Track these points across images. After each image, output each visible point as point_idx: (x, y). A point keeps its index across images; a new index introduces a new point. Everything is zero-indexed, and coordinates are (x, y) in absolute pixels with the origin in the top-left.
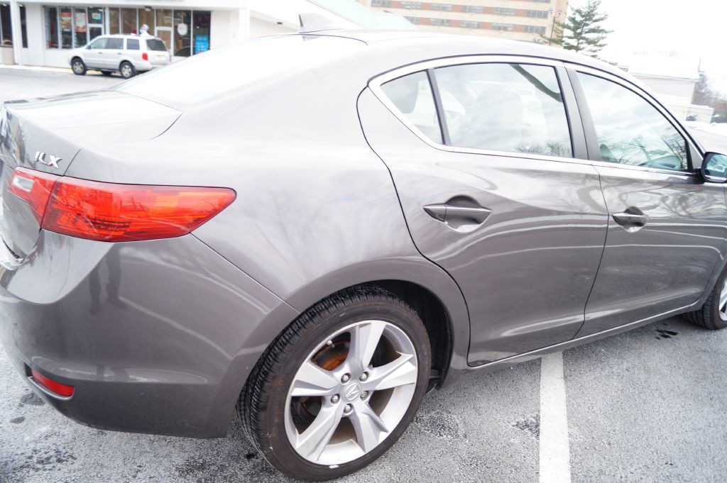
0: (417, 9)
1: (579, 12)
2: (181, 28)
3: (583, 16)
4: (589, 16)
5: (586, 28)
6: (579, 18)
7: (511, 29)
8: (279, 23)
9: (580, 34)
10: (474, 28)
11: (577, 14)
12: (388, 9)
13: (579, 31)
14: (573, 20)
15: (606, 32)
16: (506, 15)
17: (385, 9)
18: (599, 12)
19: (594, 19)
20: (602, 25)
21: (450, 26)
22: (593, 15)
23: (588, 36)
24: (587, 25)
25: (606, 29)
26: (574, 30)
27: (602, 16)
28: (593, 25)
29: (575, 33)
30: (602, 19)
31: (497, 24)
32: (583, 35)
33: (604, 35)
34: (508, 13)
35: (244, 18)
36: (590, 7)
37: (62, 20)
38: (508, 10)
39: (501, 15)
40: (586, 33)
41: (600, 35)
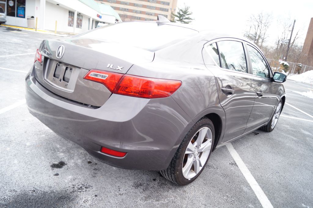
0: (114, 3)
1: (181, 10)
2: (10, 3)
3: (183, 12)
4: (185, 12)
5: (184, 17)
6: (181, 13)
7: (154, 15)
9: (182, 19)
10: (138, 13)
11: (181, 11)
12: (103, 2)
13: (181, 18)
14: (179, 13)
15: (192, 20)
16: (152, 9)
17: (101, 2)
18: (189, 11)
19: (187, 14)
20: (190, 16)
21: (128, 12)
22: (187, 12)
23: (185, 20)
24: (184, 16)
25: (192, 18)
26: (179, 17)
27: (190, 13)
28: (187, 16)
29: (180, 19)
30: (190, 14)
31: (148, 12)
32: (183, 20)
33: (191, 20)
34: (152, 8)
36: (186, 9)
38: (152, 7)
39: (149, 8)
40: (184, 19)
41: (189, 20)
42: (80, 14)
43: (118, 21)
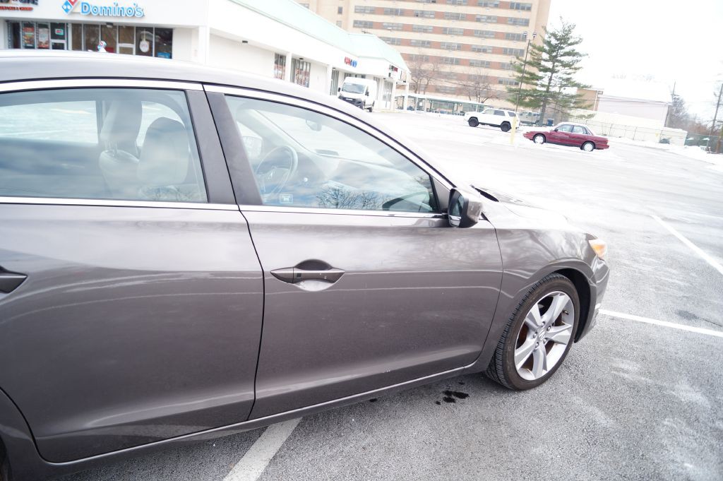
0: (398, 30)
1: (554, 35)
2: (144, 45)
3: (558, 40)
4: (564, 40)
5: (561, 52)
6: (554, 42)
7: (490, 51)
8: (244, 42)
9: (556, 56)
10: (454, 50)
11: (552, 37)
12: (366, 30)
13: (554, 54)
14: (549, 43)
15: (580, 56)
16: (485, 37)
17: (364, 29)
18: (574, 36)
19: (569, 42)
20: (577, 48)
21: (430, 47)
22: (569, 38)
23: (563, 59)
24: (562, 48)
25: (581, 53)
26: (549, 53)
27: (577, 40)
28: (567, 49)
29: (551, 56)
30: (577, 43)
31: (477, 45)
32: (559, 58)
33: (579, 58)
34: (487, 36)
35: (204, 35)
36: (564, 31)
37: (25, 35)
38: (487, 32)
39: (480, 37)
40: (562, 56)
41: (575, 58)
42: (301, 59)
43: (396, 69)
